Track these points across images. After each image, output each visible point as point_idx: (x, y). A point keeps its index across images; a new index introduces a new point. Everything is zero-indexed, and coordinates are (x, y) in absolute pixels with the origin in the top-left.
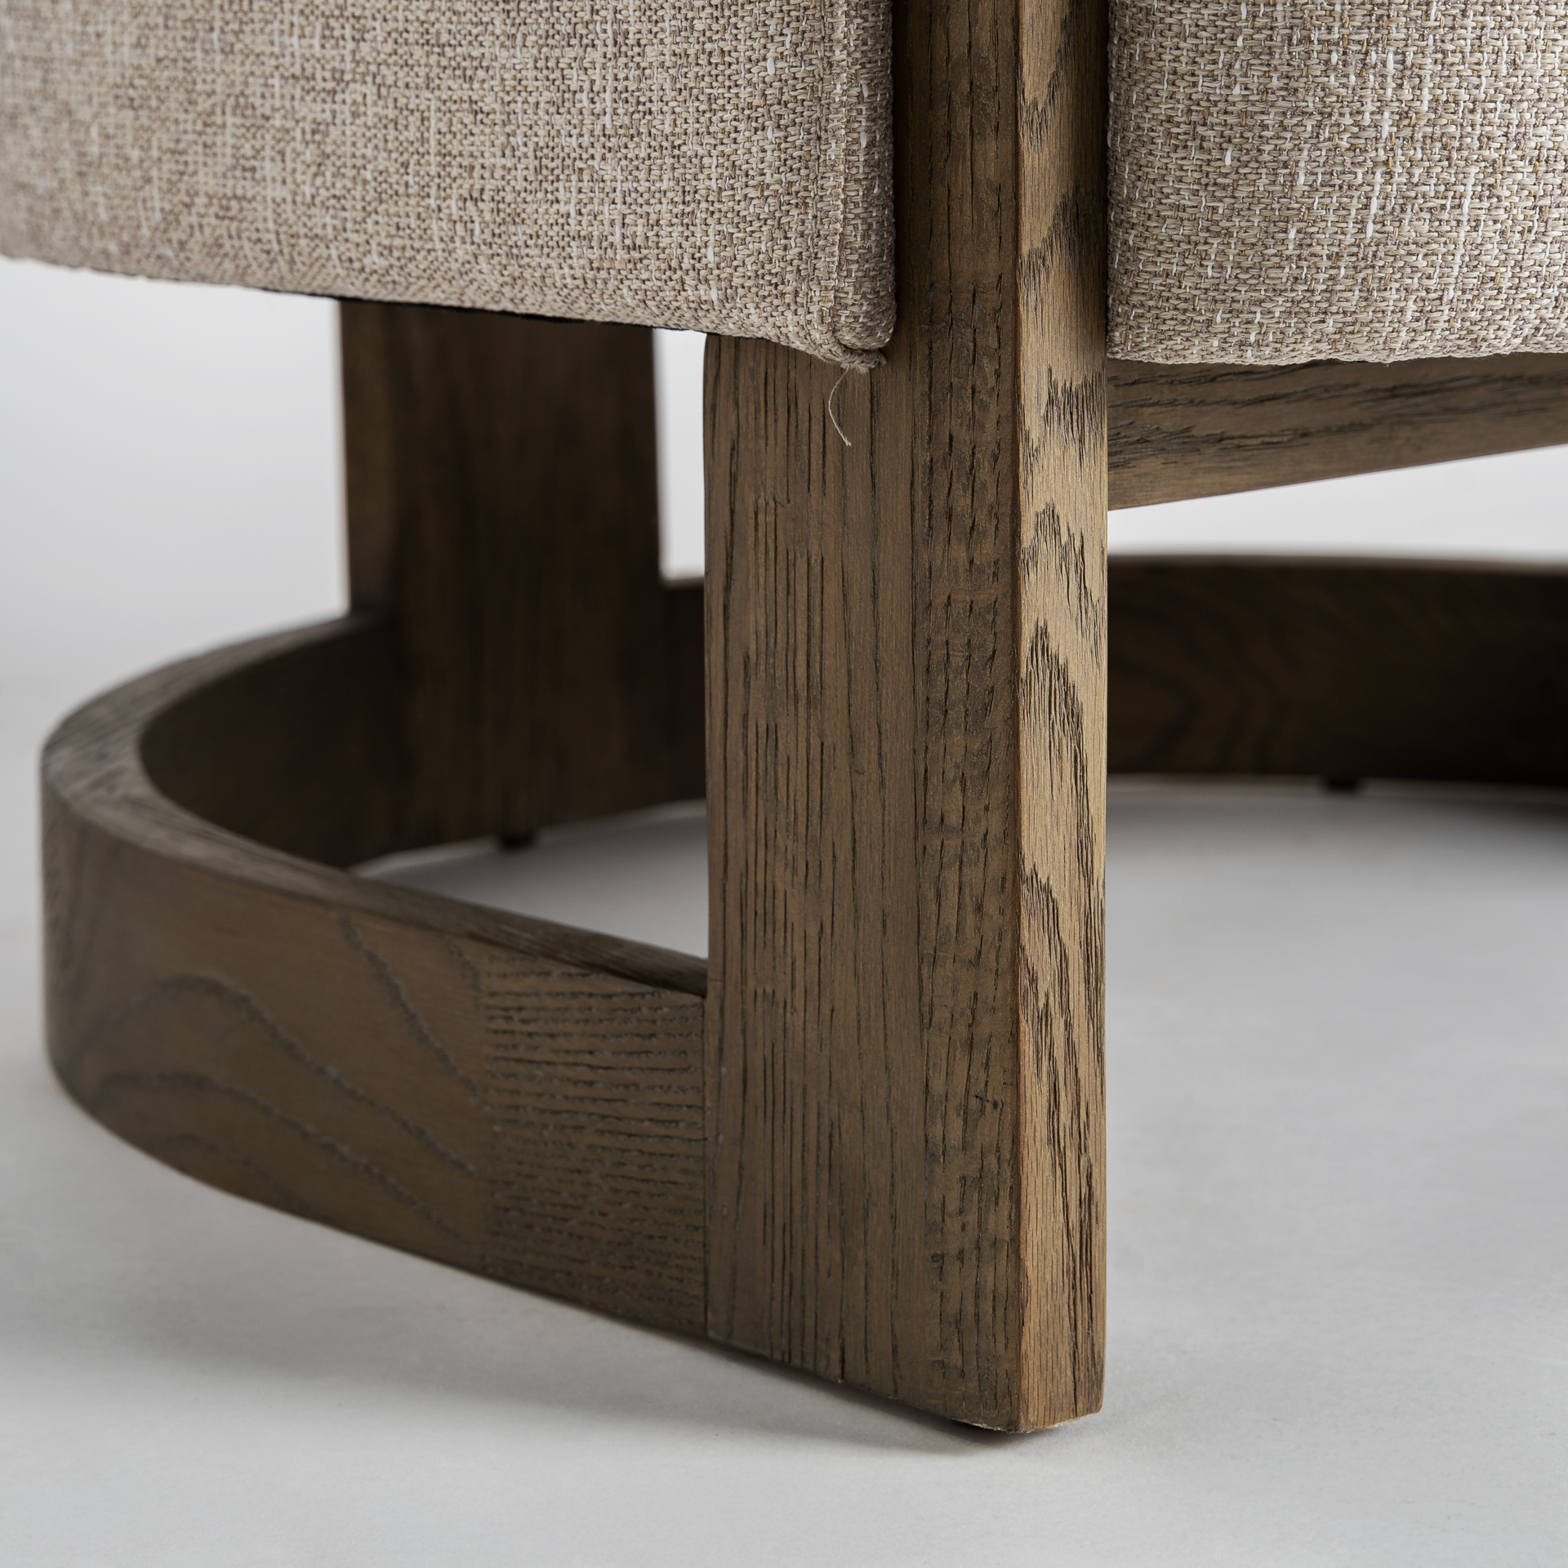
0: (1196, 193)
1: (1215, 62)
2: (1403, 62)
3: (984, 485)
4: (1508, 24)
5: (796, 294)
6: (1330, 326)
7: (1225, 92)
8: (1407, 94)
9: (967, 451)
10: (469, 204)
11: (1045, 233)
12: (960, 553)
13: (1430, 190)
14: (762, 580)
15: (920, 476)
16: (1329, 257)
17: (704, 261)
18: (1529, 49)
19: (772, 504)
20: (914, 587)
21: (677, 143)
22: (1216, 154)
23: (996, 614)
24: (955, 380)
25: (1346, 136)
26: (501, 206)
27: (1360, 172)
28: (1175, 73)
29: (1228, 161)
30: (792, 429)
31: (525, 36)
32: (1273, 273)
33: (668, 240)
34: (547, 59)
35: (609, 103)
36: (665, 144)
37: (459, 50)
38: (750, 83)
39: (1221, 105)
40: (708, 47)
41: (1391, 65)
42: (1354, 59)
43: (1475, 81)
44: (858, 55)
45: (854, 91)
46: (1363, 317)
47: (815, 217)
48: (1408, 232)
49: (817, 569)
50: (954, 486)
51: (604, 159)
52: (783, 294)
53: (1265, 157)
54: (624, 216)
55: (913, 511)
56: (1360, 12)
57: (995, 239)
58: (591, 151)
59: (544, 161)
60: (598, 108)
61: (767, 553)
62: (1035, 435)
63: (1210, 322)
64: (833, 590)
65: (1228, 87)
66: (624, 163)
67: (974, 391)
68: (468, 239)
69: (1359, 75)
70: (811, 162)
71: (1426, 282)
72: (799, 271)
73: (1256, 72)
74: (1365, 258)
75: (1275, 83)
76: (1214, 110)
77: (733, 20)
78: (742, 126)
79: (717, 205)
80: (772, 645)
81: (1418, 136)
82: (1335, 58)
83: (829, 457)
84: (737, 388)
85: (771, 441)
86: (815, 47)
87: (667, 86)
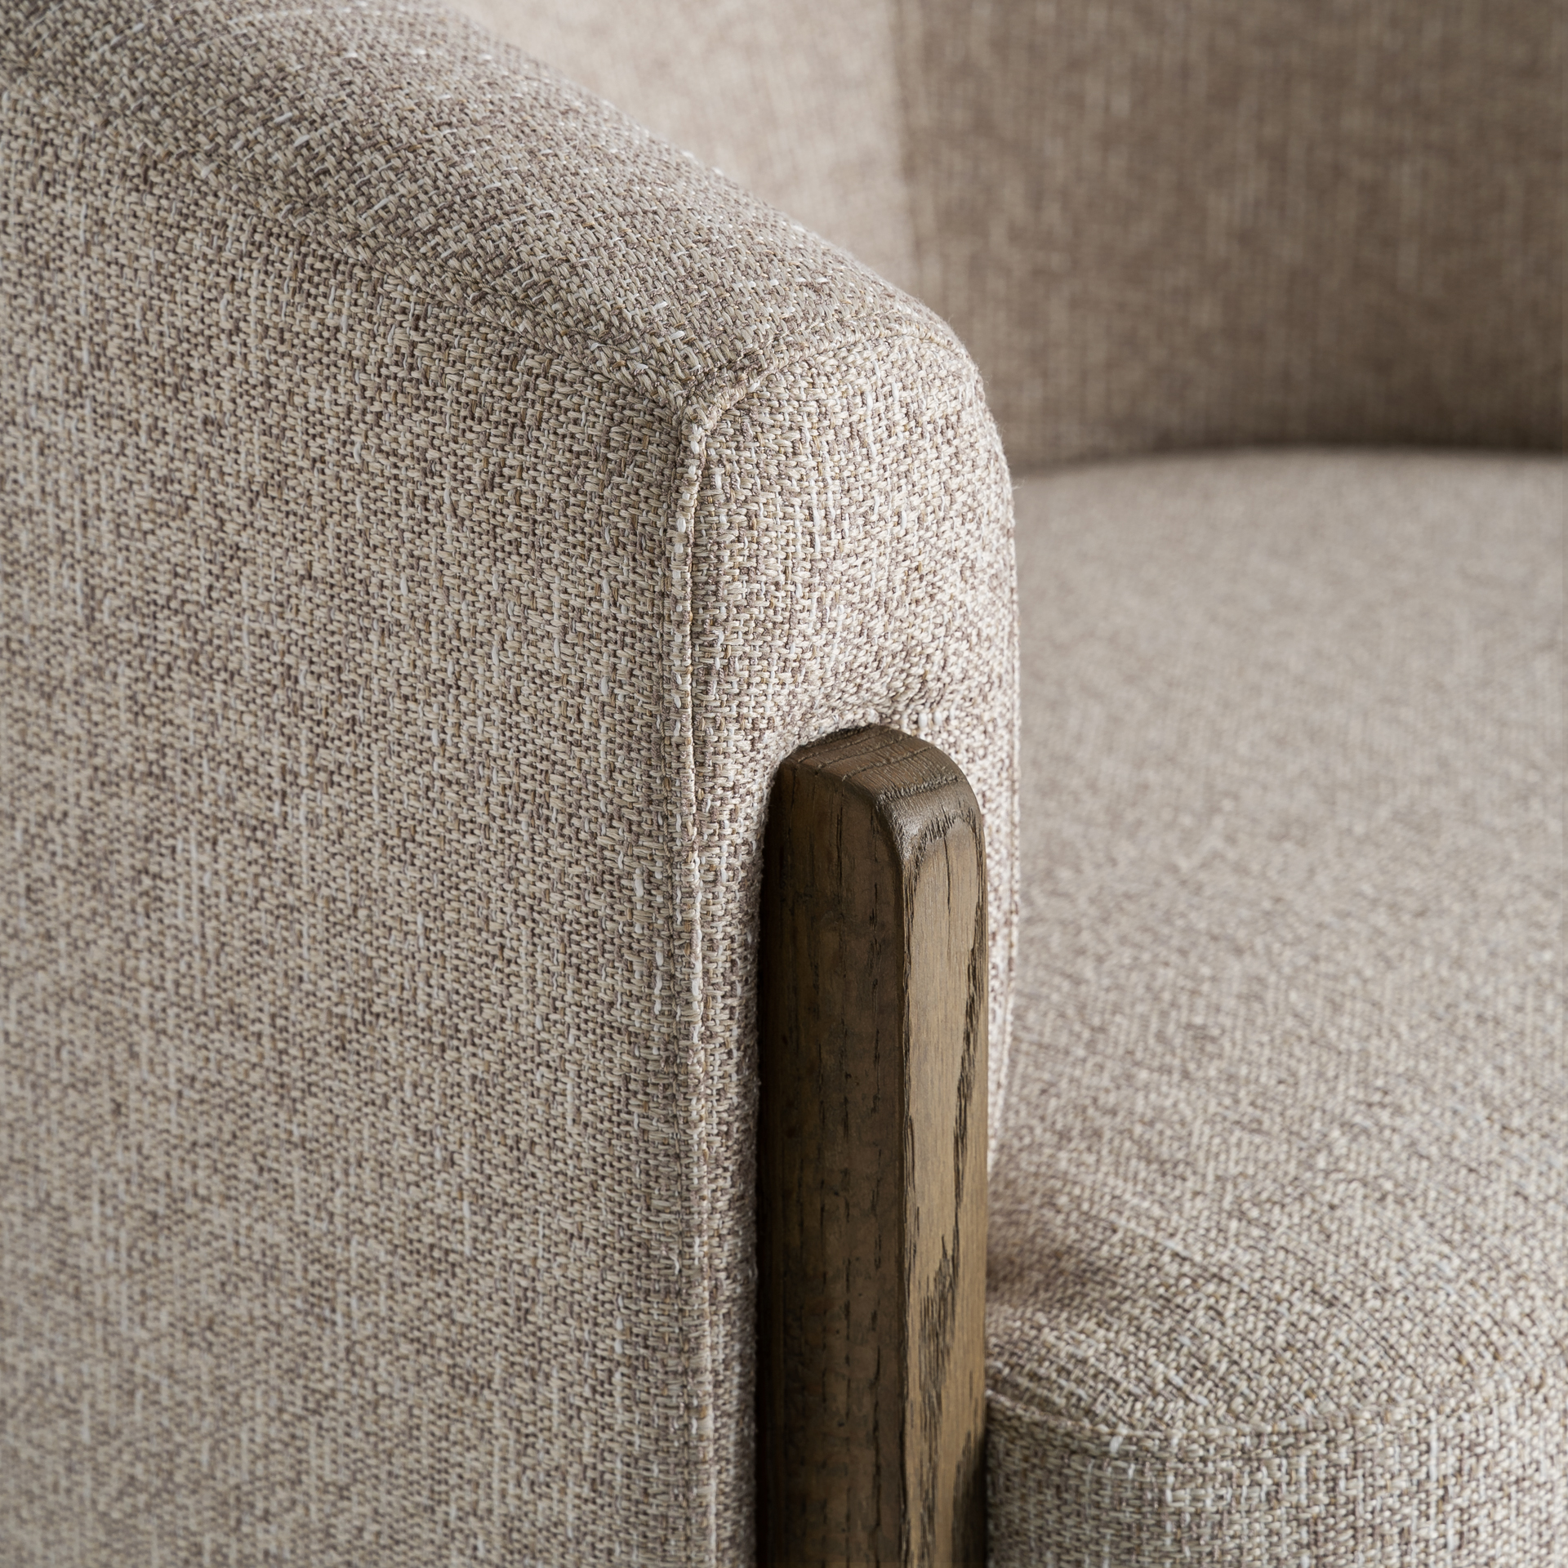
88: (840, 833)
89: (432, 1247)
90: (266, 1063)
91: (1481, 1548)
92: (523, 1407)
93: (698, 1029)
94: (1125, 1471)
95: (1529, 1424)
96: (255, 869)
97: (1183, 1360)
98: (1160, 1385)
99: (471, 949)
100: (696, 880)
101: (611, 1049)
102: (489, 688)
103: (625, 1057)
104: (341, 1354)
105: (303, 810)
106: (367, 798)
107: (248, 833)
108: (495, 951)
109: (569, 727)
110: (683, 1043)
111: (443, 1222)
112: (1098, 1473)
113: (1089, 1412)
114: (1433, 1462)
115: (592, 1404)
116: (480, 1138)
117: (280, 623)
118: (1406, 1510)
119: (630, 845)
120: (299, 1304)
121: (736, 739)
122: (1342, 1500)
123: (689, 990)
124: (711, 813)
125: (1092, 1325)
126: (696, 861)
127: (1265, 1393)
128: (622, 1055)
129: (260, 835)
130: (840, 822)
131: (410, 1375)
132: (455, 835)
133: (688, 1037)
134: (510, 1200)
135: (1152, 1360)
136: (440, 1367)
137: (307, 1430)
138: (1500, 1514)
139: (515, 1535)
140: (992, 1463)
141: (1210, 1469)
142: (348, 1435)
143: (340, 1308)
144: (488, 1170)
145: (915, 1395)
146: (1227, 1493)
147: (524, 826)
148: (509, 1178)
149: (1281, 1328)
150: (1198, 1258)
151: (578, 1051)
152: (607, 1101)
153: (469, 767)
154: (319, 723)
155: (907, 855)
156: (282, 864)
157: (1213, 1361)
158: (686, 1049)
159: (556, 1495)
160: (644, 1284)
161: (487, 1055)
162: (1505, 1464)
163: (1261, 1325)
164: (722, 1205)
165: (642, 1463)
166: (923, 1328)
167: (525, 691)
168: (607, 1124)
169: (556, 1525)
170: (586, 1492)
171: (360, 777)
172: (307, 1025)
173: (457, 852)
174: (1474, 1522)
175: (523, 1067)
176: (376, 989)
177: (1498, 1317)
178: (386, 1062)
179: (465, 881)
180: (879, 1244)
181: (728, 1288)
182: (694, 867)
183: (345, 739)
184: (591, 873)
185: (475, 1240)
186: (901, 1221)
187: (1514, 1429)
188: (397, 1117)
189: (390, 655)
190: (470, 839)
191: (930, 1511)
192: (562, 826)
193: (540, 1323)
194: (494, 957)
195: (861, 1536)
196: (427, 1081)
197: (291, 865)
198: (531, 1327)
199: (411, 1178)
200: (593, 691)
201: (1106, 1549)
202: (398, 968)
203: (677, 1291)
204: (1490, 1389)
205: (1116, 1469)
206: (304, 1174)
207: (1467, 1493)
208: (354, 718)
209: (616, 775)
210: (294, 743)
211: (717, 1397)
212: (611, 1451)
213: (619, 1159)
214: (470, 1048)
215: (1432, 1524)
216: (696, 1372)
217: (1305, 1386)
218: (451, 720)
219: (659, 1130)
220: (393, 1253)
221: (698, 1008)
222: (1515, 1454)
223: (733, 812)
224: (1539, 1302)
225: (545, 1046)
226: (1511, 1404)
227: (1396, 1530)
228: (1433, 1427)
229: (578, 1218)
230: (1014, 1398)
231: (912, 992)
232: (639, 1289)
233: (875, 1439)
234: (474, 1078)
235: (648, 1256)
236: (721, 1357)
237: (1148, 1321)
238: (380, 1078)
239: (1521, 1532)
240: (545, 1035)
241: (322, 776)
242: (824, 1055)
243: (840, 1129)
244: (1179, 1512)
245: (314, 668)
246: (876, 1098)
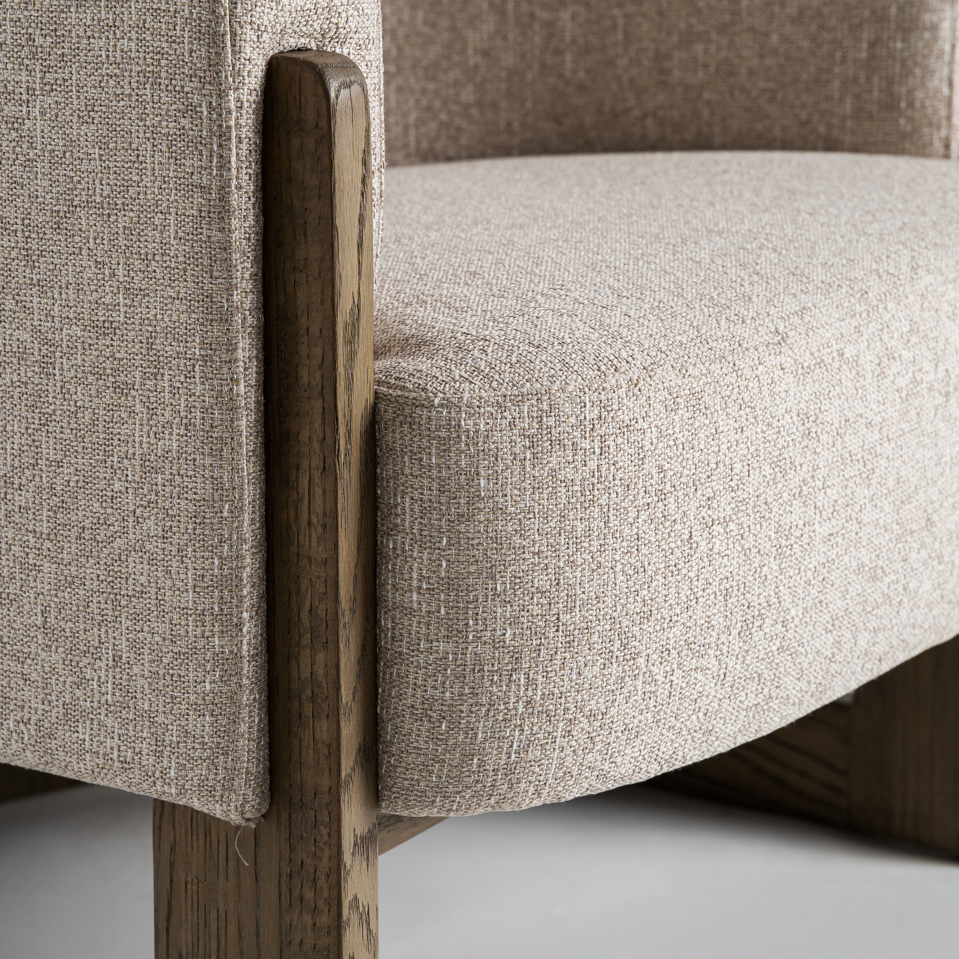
0: (427, 742)
1: (436, 681)
2: (528, 678)
3: (322, 888)
4: (576, 656)
5: (222, 796)
6: (492, 801)
7: (442, 695)
8: (530, 693)
9: (312, 870)
10: (21, 724)
11: (352, 764)
12: (308, 919)
13: (541, 736)
14: (189, 918)
15: (284, 878)
16: (493, 771)
17: (168, 775)
18: (586, 666)
19: (196, 880)
20: (281, 933)
21: (152, 715)
22: (437, 724)
23: (329, 951)
24: (304, 835)
25: (501, 714)
26: (42, 729)
27: (508, 731)
28: (415, 684)
29: (444, 727)
30: (208, 845)
31: (57, 648)
32: (465, 779)
33: (146, 762)
34: (71, 661)
35: (110, 688)
36: (145, 715)
37: (15, 647)
38: (196, 693)
39: (440, 701)
40: (171, 672)
41: (522, 679)
42: (504, 678)
43: (562, 683)
44: (253, 680)
45: (252, 697)
46: (509, 796)
47: (232, 760)
48: (531, 756)
49: (223, 916)
50: (304, 886)
51: (106, 715)
52: (214, 796)
53: (462, 726)
54: (119, 747)
55: (280, 895)
56: (507, 656)
57: (327, 770)
58: (98, 711)
59: (69, 711)
60: (103, 690)
61: (192, 904)
62: (348, 865)
63: (434, 802)
64: (232, 928)
65: (443, 693)
66: (119, 720)
67: (315, 841)
68: (20, 741)
69: (507, 686)
70: (230, 734)
71: (539, 778)
72: (224, 786)
73: (457, 686)
74: (510, 770)
75: (467, 691)
76: (436, 704)
77: (186, 661)
78: (191, 713)
79: (176, 749)
80: (196, 951)
81: (536, 712)
82: (495, 678)
83: (230, 862)
84: (174, 820)
85: (195, 849)
86: (232, 678)
87: (146, 687)
88: (300, 86)
89: (104, 321)
90: (19, 245)
91: (611, 456)
92: (151, 395)
93: (234, 183)
94: (442, 412)
95: (632, 400)
96: (13, 144)
97: (468, 368)
98: (457, 378)
99: (123, 161)
100: (232, 105)
101: (192, 196)
102: (130, 23)
103: (200, 200)
104: (58, 391)
105: (38, 107)
106: (70, 94)
107: (10, 126)
108: (134, 159)
109: (170, 34)
110: (227, 190)
111: (110, 307)
112: (429, 414)
113: (424, 389)
114: (587, 412)
115: (185, 384)
116: (128, 258)
117: (26, 13)
118: (575, 434)
119: (201, 89)
120: (36, 369)
121: (250, 34)
122: (545, 427)
123: (230, 162)
124: (239, 71)
125: (425, 359)
126: (232, 96)
127: (507, 380)
128: (198, 199)
129: (16, 125)
130: (300, 80)
131: (93, 392)
132: (114, 103)
133: (229, 187)
134: (143, 288)
135: (453, 369)
136: (108, 384)
137: (42, 436)
138: (619, 441)
139: (147, 463)
140: (378, 417)
141: (482, 410)
142: (62, 432)
143: (58, 366)
144: (132, 274)
145: (341, 369)
146: (491, 422)
147: (148, 90)
148: (142, 276)
149: (515, 355)
150: (474, 333)
151: (176, 201)
152: (191, 224)
153: (121, 66)
154: (45, 60)
155: (333, 95)
156: (27, 138)
157: (482, 368)
158: (229, 193)
159: (167, 437)
160: (210, 317)
161: (131, 214)
162: (622, 417)
163: (505, 355)
164: (247, 276)
165: (210, 411)
166: (344, 337)
167: (148, 20)
168: (191, 236)
169: (167, 452)
170: (182, 432)
171: (66, 84)
172: (40, 220)
173: (115, 111)
174: (607, 443)
175: (149, 216)
176: (75, 193)
177: (617, 356)
178: (80, 230)
179: (119, 126)
180: (323, 292)
181: (250, 320)
182: (231, 98)
183: (59, 65)
184: (182, 107)
185: (126, 312)
186: (333, 279)
187: (625, 401)
188: (86, 257)
189: (81, 17)
190: (122, 103)
191: (349, 432)
192: (167, 86)
193: (159, 348)
194: (134, 162)
195: (316, 446)
196: (101, 235)
197: (32, 138)
198: (154, 351)
199: (93, 288)
200: (182, 13)
201: (434, 451)
202: (86, 179)
203: (226, 320)
204: (613, 382)
205: (437, 411)
206: (39, 299)
207: (604, 428)
208: (63, 54)
209: (193, 54)
210: (33, 73)
211: (246, 376)
212: (194, 407)
213: (197, 253)
214: (123, 212)
215: (587, 441)
216: (236, 360)
217: (526, 377)
218: (111, 44)
219: (216, 235)
220: (84, 330)
221: (234, 172)
222: (626, 413)
223: (249, 72)
224: (636, 352)
225: (160, 202)
226: (623, 389)
227: (570, 443)
228: (587, 395)
229: (177, 289)
230: (388, 387)
231: (336, 161)
232: (207, 320)
233: (322, 394)
234: (125, 227)
235: (212, 302)
236: (247, 355)
237: (451, 355)
238: (77, 239)
239: (630, 451)
240: (160, 197)
241: (48, 88)
242: (295, 202)
243: (303, 237)
244: (468, 431)
245: (43, 32)
246: (320, 217)
